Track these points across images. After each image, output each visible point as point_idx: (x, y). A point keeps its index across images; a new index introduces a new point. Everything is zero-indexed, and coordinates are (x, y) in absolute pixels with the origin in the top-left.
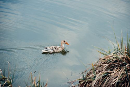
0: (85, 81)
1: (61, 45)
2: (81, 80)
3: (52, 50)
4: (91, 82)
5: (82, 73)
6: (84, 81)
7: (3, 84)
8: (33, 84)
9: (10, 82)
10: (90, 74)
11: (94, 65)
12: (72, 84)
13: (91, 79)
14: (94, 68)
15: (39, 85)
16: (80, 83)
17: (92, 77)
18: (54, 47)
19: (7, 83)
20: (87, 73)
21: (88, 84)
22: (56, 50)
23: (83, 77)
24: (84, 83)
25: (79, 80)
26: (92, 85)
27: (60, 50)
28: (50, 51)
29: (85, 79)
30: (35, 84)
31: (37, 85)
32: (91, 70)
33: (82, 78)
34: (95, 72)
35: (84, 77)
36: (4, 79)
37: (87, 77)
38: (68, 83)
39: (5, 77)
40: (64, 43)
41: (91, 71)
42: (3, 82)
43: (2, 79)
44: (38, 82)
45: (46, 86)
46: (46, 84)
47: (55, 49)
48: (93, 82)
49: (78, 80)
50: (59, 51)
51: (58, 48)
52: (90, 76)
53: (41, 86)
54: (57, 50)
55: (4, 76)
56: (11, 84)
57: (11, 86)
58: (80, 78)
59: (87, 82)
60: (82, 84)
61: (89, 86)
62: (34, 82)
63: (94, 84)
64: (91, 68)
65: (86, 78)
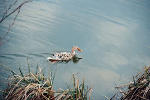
0: (137, 87)
1: (72, 52)
2: (131, 86)
3: (60, 57)
4: (143, 89)
5: (133, 78)
6: (135, 87)
7: (42, 85)
8: (76, 87)
9: (50, 83)
10: (142, 79)
11: (148, 69)
12: (120, 90)
13: (144, 86)
14: (147, 72)
15: (82, 89)
16: (130, 89)
17: (145, 83)
18: (62, 53)
19: (47, 84)
20: (138, 77)
21: (140, 90)
22: (64, 58)
23: (133, 82)
24: (135, 89)
25: (129, 85)
26: (144, 92)
27: (70, 57)
28: (57, 58)
29: (135, 85)
30: (78, 87)
31: (80, 88)
32: (144, 74)
33: (132, 84)
34: (148, 77)
35: (136, 82)
36: (44, 79)
37: (139, 82)
38: (115, 88)
39: (45, 78)
40: (76, 50)
41: (144, 76)
42: (43, 83)
43: (41, 79)
44: (82, 85)
45: (90, 90)
46: (91, 88)
47: (64, 56)
48: (146, 88)
49: (127, 85)
50: (68, 58)
51: (67, 56)
52: (142, 82)
53: (85, 90)
54: (66, 58)
55: (44, 76)
56: (51, 85)
57: (51, 87)
58: (130, 84)
59: (139, 88)
60: (132, 91)
61: (141, 93)
62: (77, 85)
63: (147, 91)
64: (144, 72)
65: (137, 83)
